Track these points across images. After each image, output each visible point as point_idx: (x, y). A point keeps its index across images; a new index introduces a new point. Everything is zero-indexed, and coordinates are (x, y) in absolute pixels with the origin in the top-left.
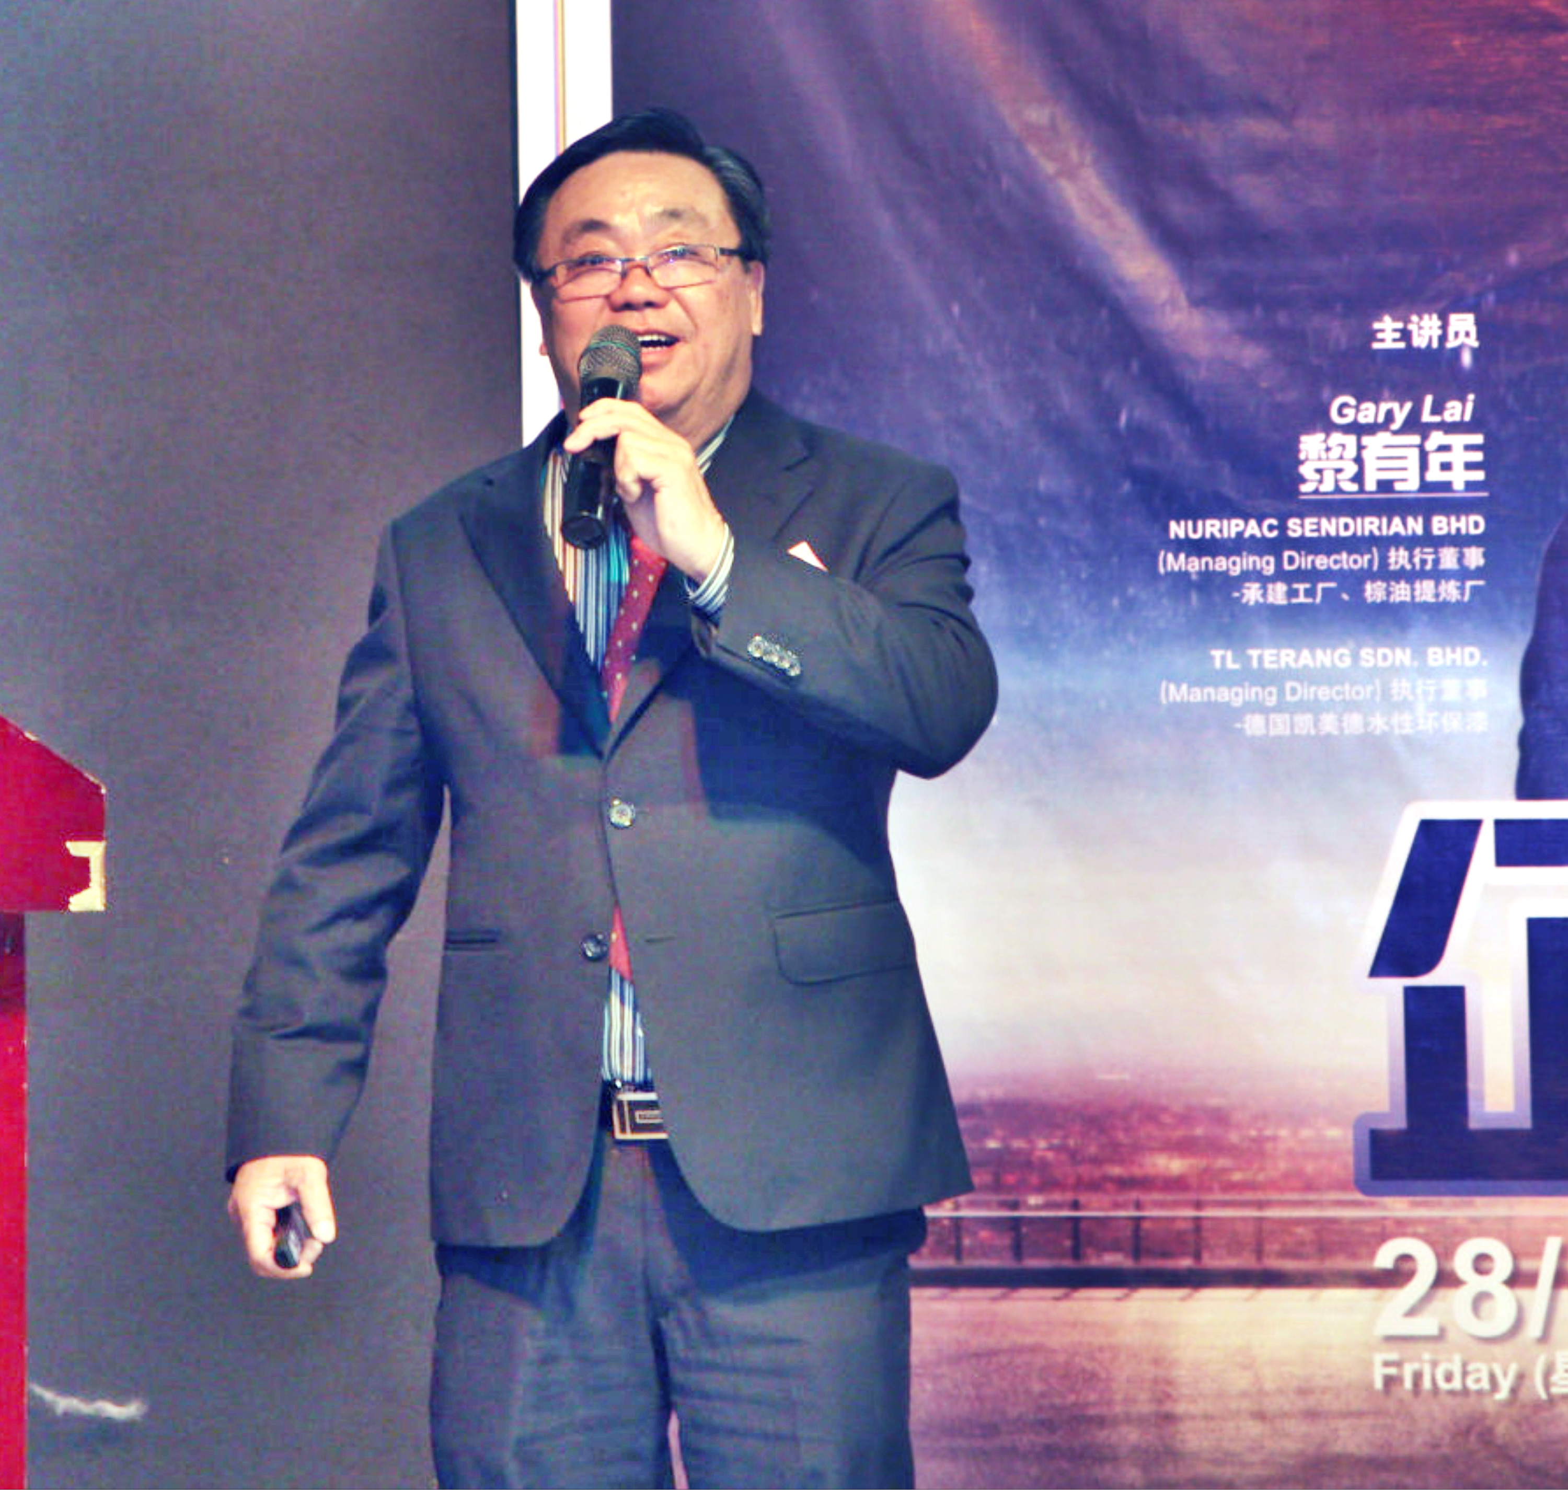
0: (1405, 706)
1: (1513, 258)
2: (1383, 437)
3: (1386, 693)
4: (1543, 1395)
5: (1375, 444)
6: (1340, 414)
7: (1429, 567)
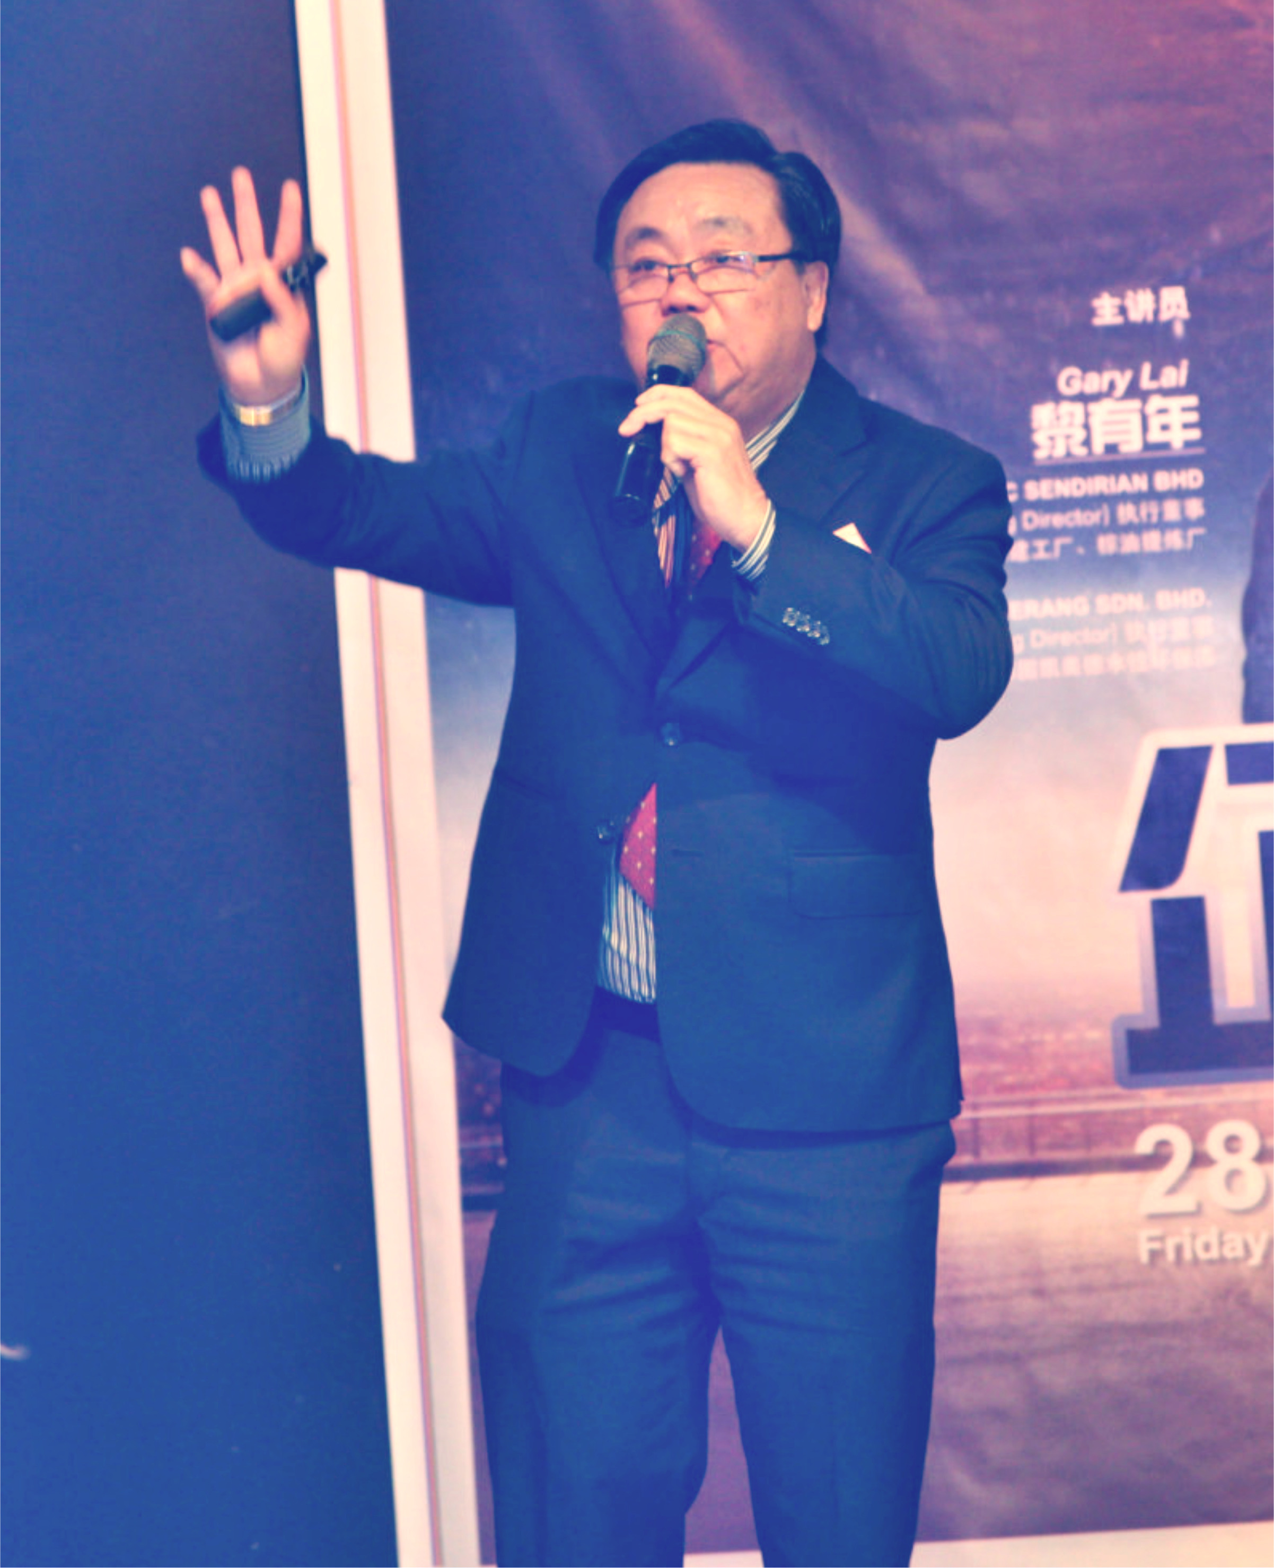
0: (1139, 646)
1: (1216, 235)
2: (1107, 404)
3: (1122, 636)
5: (1100, 410)
6: (1069, 385)
7: (1155, 519)
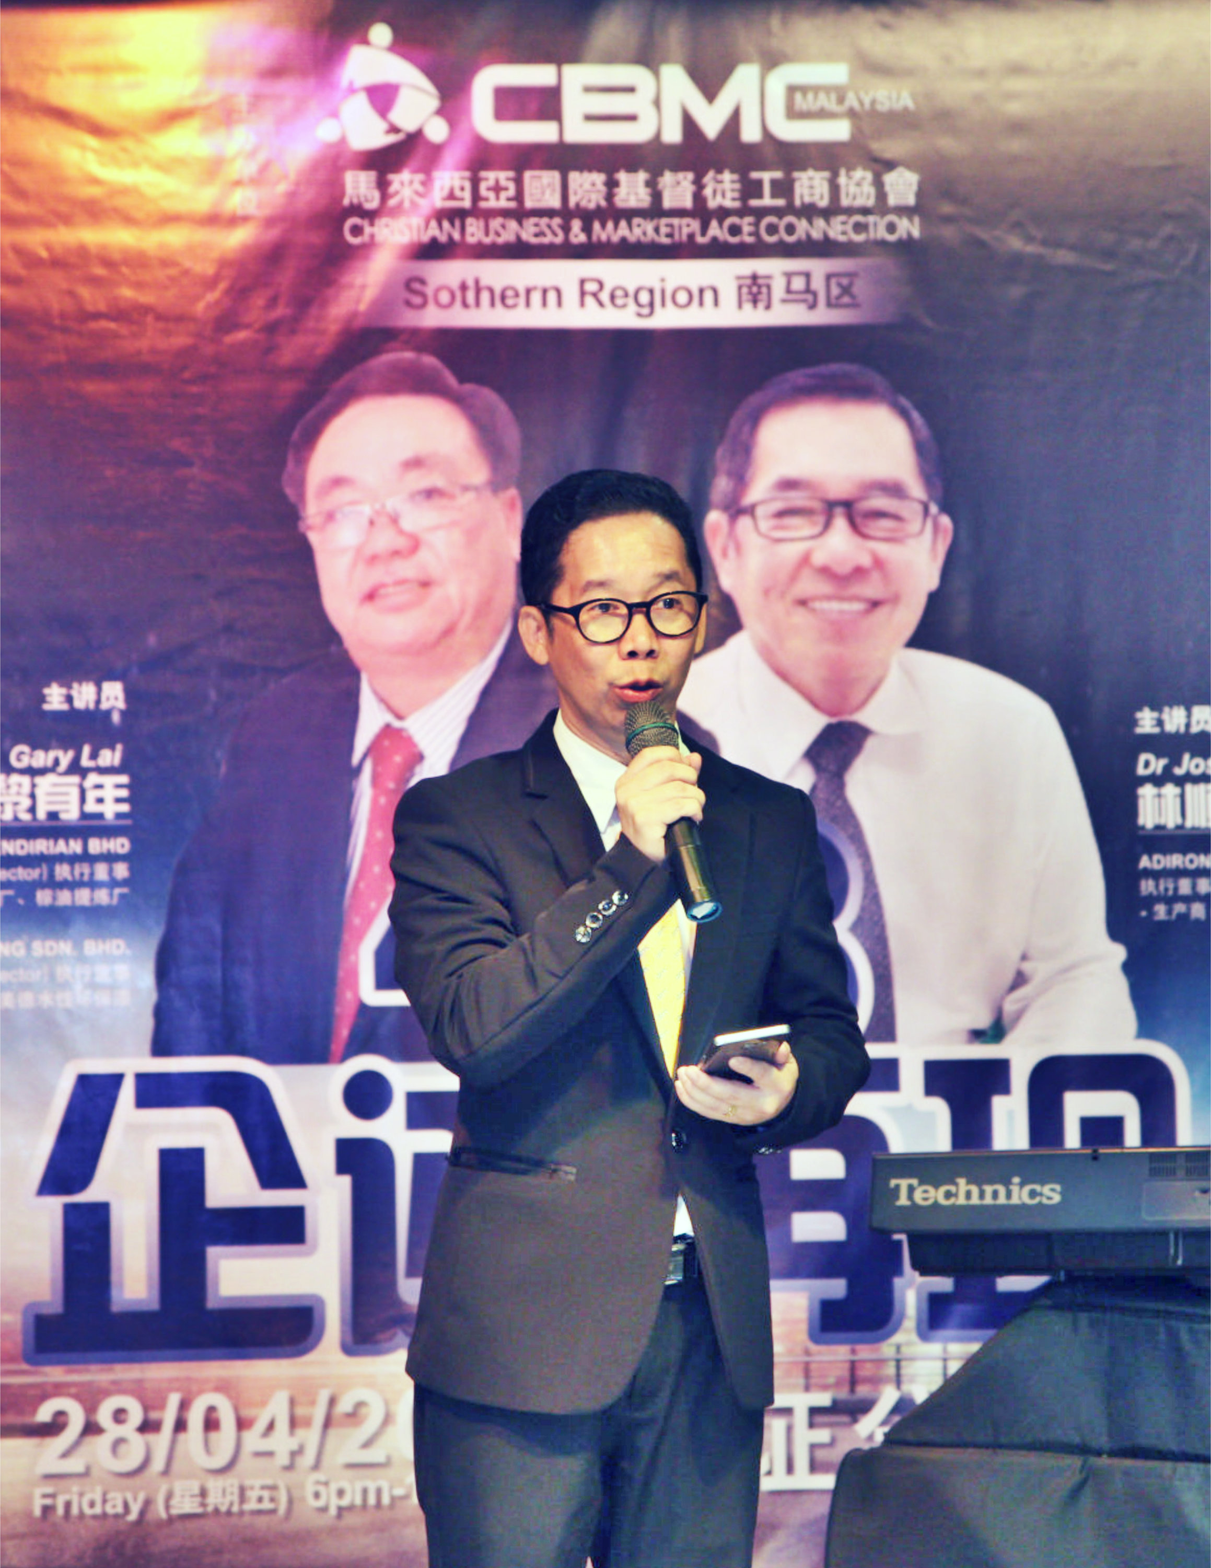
0: (65, 986)
1: (152, 640)
2: (51, 778)
3: (52, 976)
4: (163, 1515)
5: (45, 783)
6: (19, 759)
7: (86, 878)
